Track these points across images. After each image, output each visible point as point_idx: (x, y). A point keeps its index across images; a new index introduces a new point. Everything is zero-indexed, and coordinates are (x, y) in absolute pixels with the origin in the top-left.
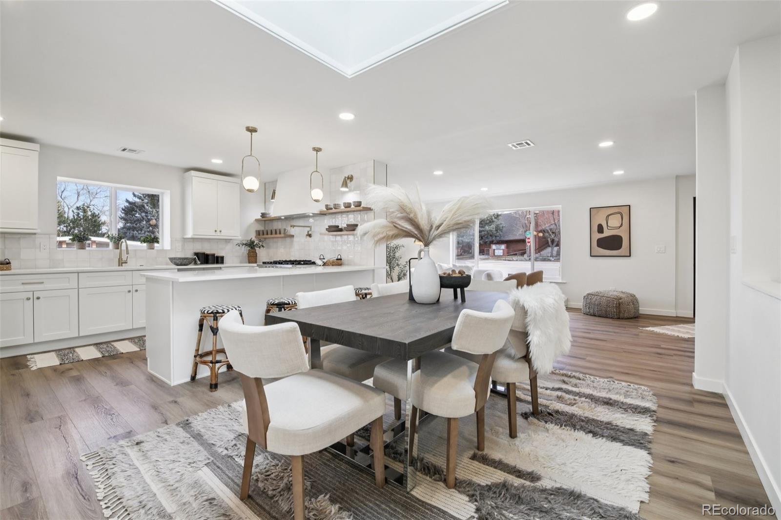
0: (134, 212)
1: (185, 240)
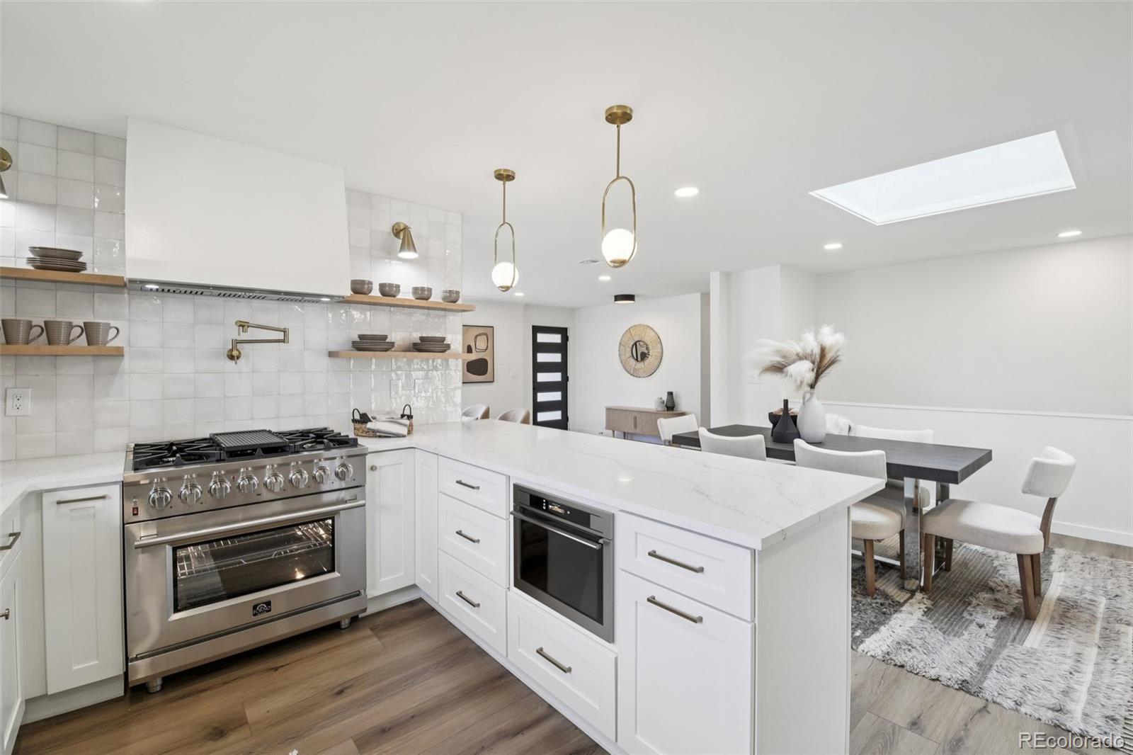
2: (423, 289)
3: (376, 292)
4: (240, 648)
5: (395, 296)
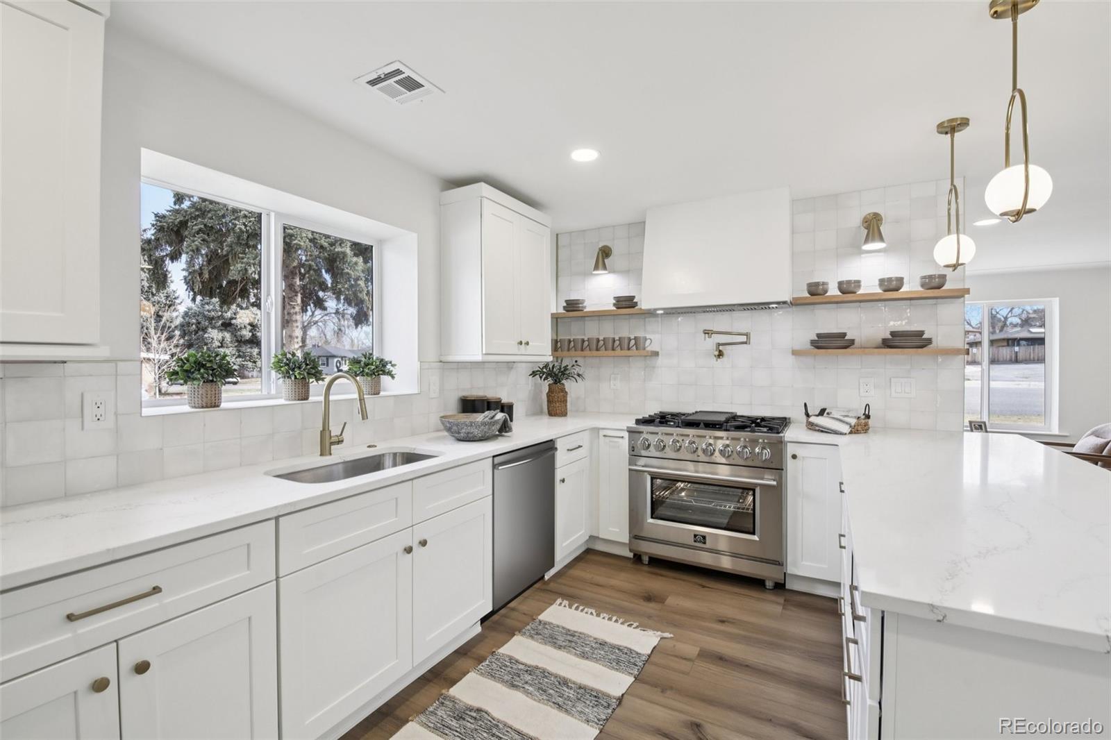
2: (890, 280)
3: (833, 291)
4: (685, 561)
5: (855, 293)
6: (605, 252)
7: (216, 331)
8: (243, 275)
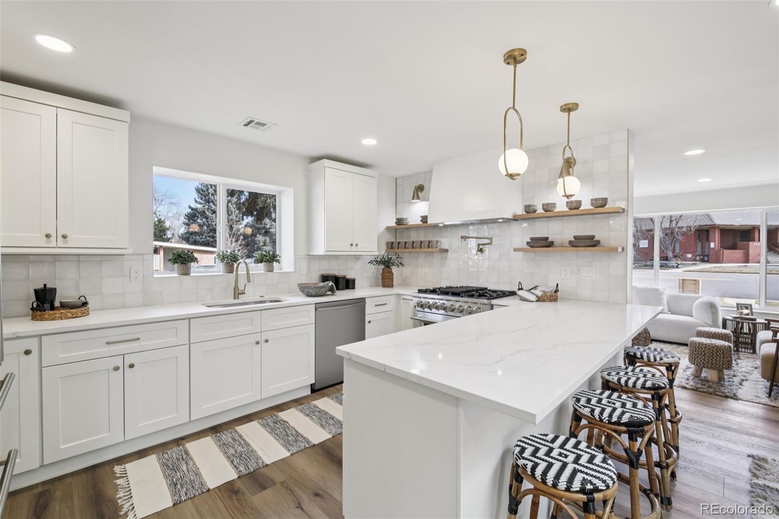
0: (196, 218)
1: (311, 258)
5: (555, 211)
6: (420, 188)
7: (261, 236)
8: (265, 204)
